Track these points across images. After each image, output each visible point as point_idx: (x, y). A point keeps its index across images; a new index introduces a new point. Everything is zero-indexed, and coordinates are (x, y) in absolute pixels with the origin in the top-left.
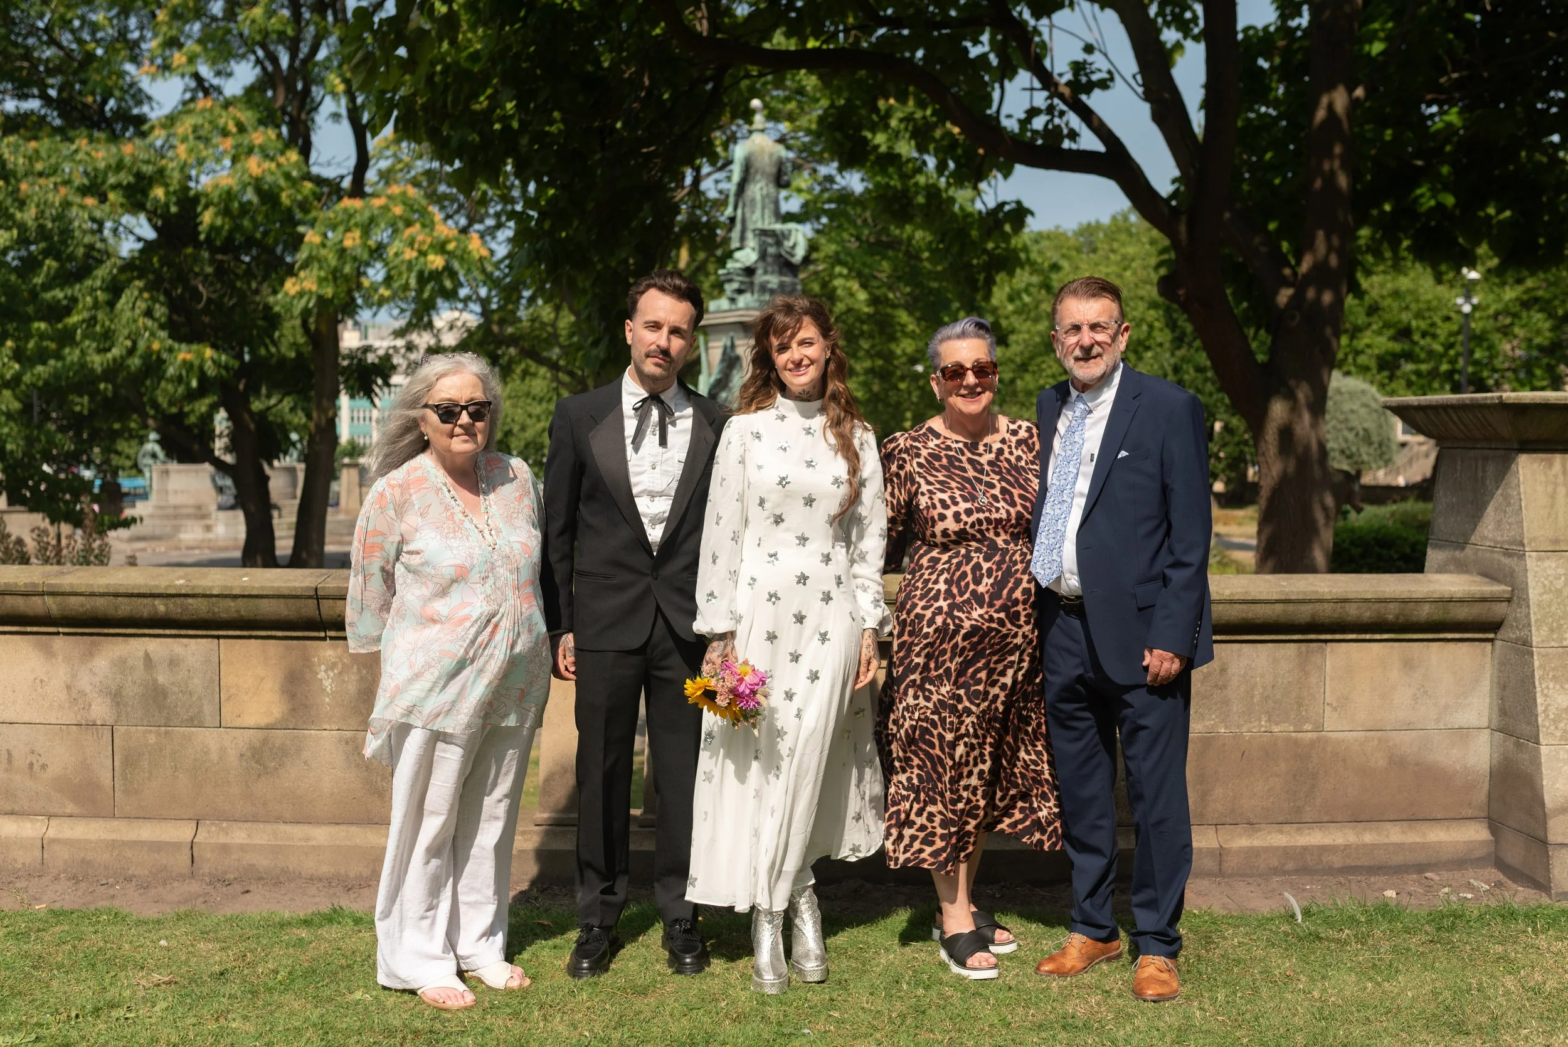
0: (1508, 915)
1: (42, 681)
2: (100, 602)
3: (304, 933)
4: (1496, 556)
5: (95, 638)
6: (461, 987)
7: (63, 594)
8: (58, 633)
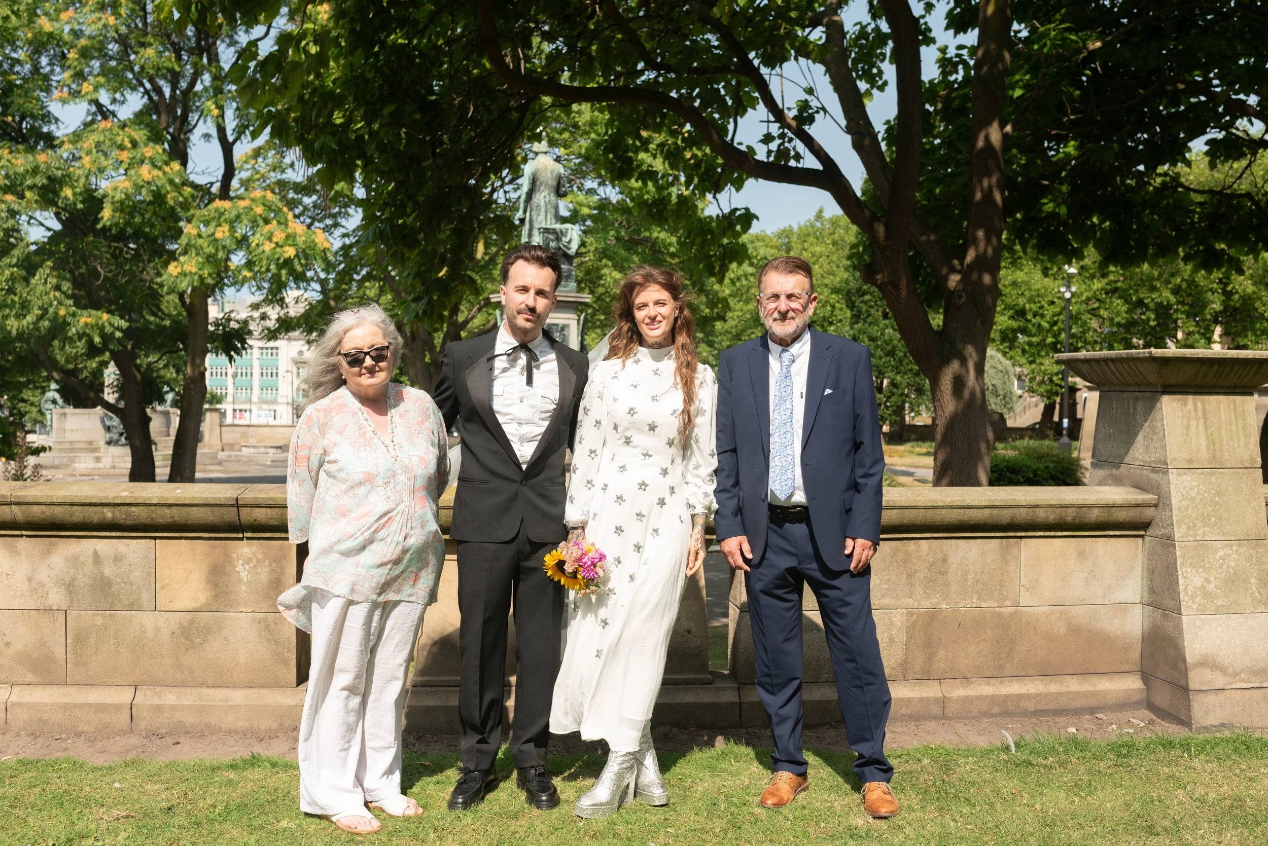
0: (1168, 745)
1: (7, 575)
2: (58, 510)
3: (232, 775)
4: (1145, 472)
5: (53, 539)
6: (369, 815)
7: (27, 504)
8: (22, 536)
